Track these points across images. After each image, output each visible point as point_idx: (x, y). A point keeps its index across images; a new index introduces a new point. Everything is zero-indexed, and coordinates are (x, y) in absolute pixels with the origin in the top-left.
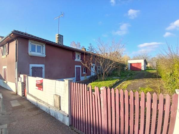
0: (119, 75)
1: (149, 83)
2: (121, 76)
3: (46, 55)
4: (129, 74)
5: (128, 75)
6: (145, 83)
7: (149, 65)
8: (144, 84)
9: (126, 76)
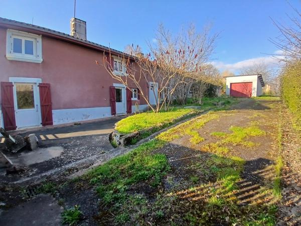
0: (200, 103)
1: (259, 118)
2: (205, 104)
3: (42, 58)
4: (223, 102)
5: (220, 103)
6: (249, 117)
7: (267, 89)
8: (248, 119)
9: (215, 105)
